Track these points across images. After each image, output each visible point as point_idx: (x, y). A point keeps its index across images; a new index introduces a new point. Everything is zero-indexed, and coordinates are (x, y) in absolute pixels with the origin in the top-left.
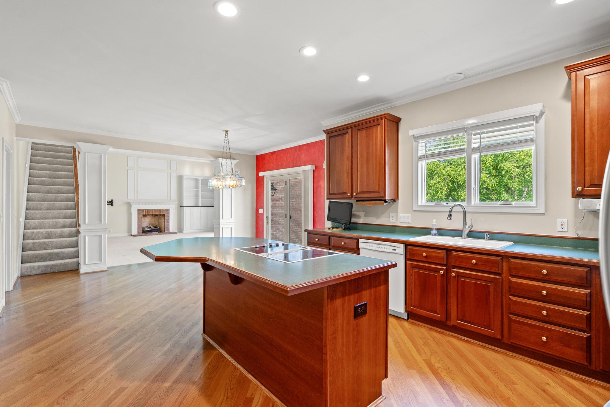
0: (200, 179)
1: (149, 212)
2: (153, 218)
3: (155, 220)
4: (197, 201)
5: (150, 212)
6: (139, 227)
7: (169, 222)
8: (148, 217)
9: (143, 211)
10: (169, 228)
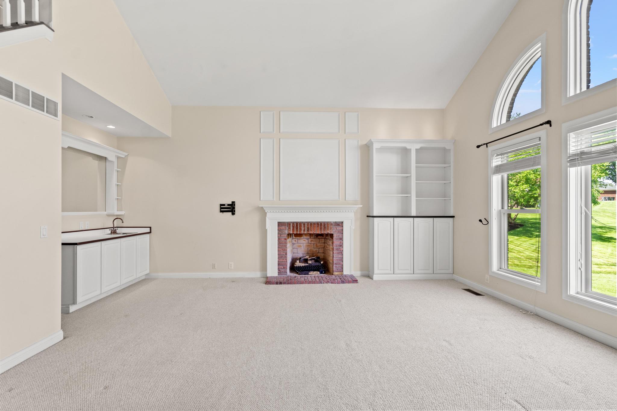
0: (413, 147)
1: (301, 229)
2: (313, 240)
3: (318, 245)
4: (406, 201)
5: (303, 228)
6: (281, 260)
7: (341, 252)
8: (304, 237)
9: (288, 226)
10: (341, 266)
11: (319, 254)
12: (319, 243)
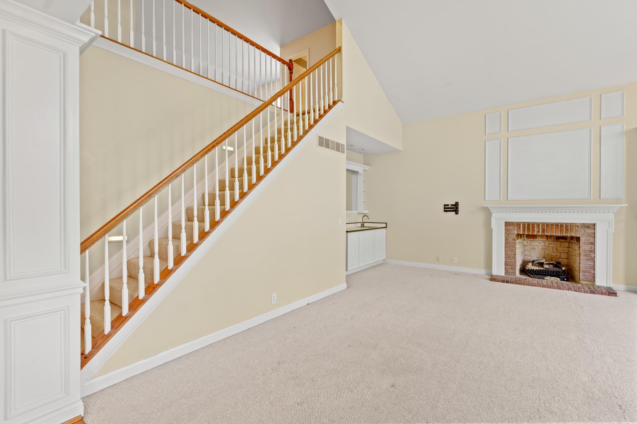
6: (509, 260)
7: (592, 259)
8: (539, 239)
9: (517, 226)
10: (593, 275)
11: (560, 259)
12: (560, 247)
